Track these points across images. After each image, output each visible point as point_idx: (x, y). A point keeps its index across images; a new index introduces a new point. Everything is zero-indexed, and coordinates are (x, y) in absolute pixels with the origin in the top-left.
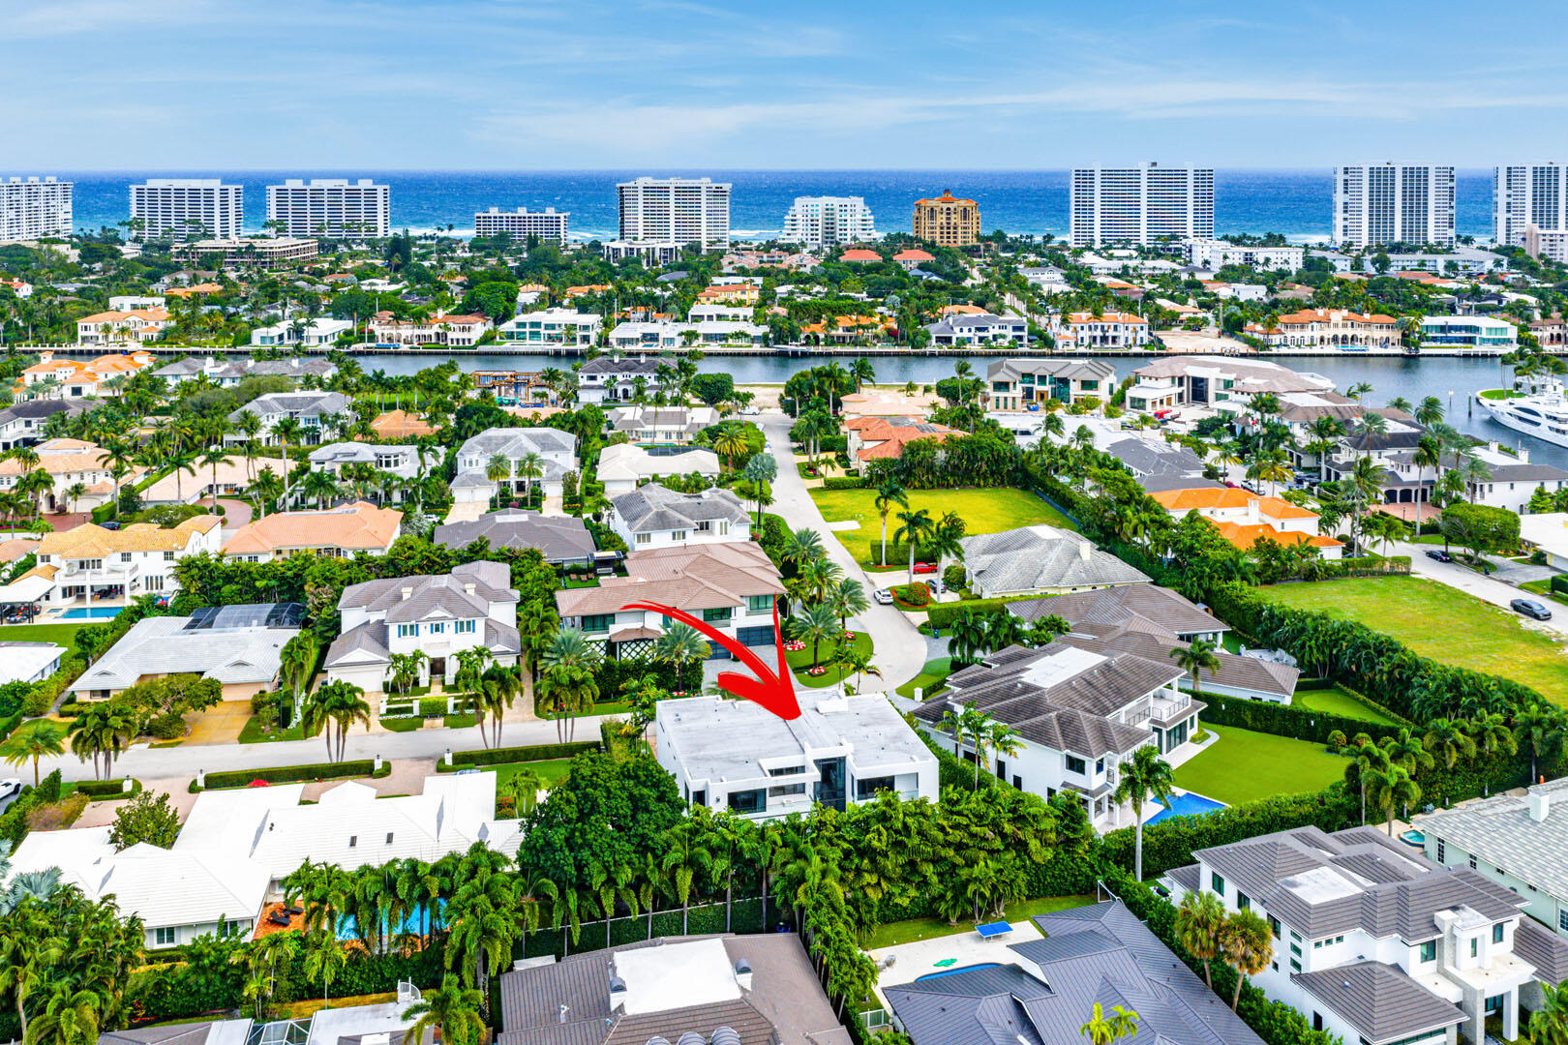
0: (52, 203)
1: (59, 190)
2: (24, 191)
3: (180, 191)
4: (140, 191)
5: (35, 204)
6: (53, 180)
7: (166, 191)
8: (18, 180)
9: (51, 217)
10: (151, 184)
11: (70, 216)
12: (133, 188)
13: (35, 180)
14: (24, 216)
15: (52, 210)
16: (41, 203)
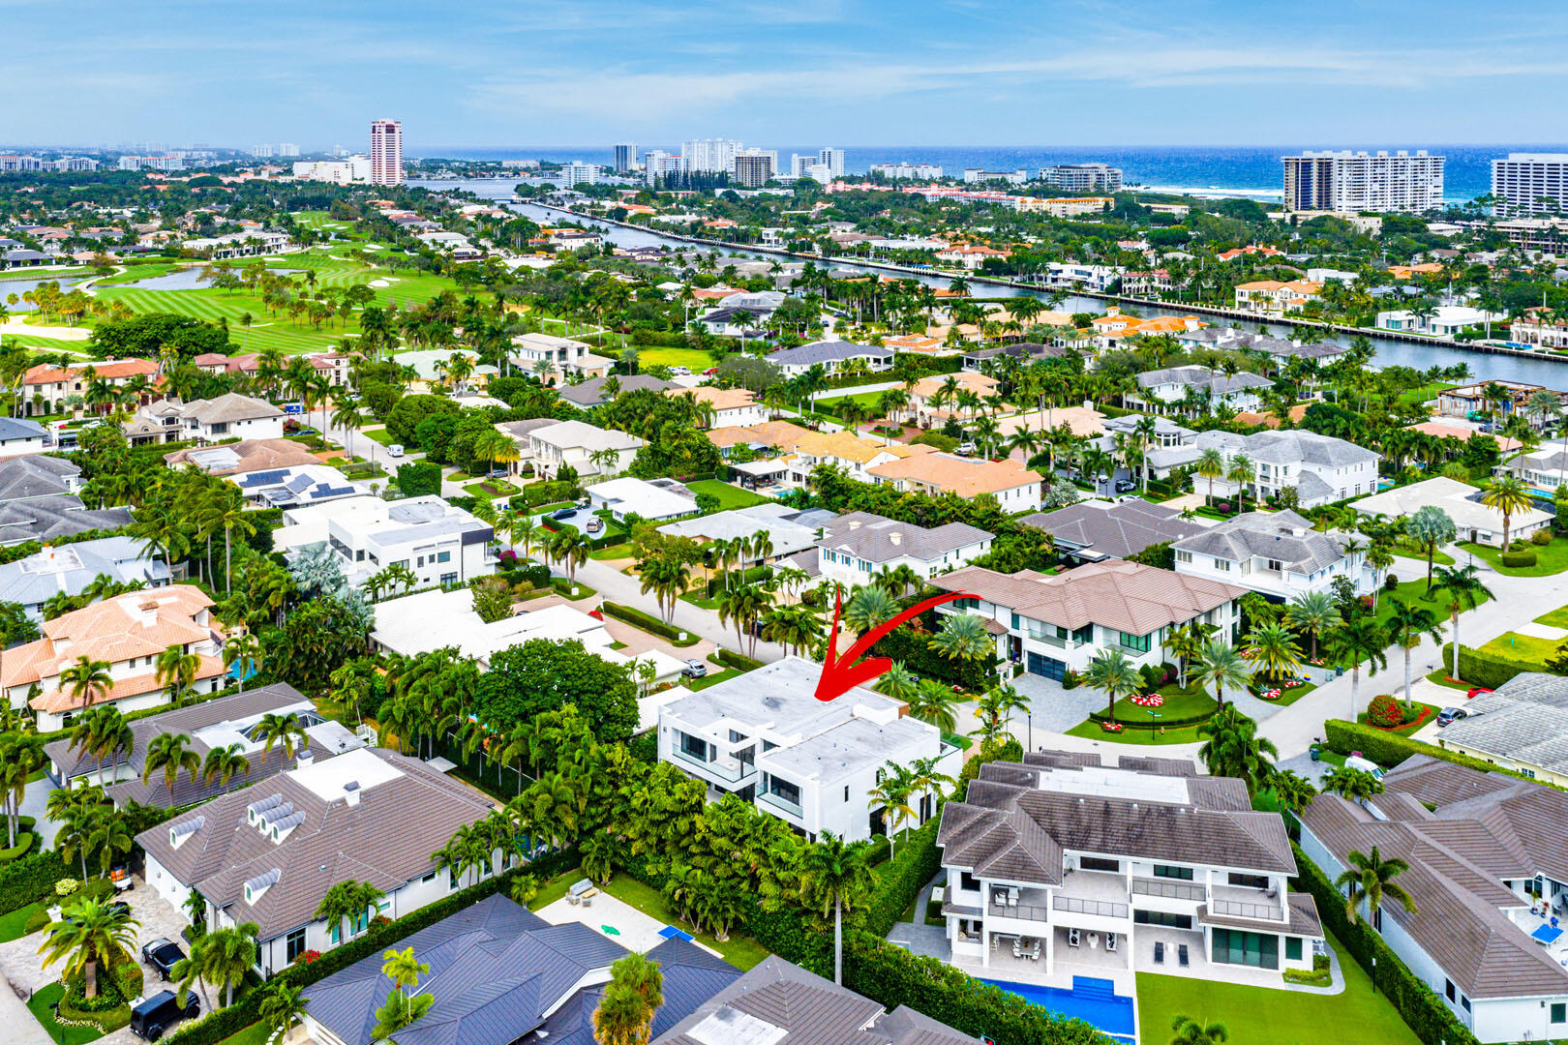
0: (1420, 177)
1: (1429, 164)
2: (1390, 165)
3: (1539, 166)
4: (1501, 166)
5: (1401, 177)
6: (1423, 154)
7: (1525, 166)
8: (1384, 154)
9: (1419, 191)
10: (1514, 158)
11: (1440, 190)
12: (1495, 163)
13: (1404, 154)
14: (1389, 189)
15: (1420, 184)
16: (1408, 175)
